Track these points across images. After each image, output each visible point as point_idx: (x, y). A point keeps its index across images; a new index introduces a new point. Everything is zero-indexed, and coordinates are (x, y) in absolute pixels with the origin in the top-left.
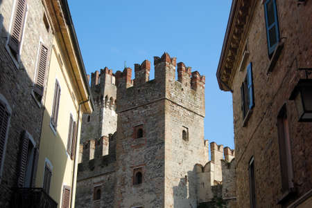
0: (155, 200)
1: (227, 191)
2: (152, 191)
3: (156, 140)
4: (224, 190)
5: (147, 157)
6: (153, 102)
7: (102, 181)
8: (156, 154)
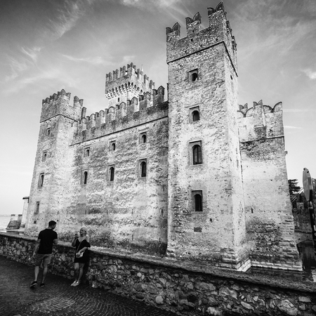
0: (216, 133)
1: (271, 131)
2: (213, 125)
3: (214, 80)
4: (268, 130)
5: (204, 96)
6: (209, 48)
7: (148, 128)
8: (215, 92)
